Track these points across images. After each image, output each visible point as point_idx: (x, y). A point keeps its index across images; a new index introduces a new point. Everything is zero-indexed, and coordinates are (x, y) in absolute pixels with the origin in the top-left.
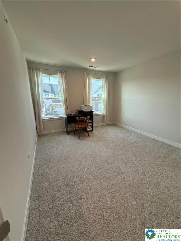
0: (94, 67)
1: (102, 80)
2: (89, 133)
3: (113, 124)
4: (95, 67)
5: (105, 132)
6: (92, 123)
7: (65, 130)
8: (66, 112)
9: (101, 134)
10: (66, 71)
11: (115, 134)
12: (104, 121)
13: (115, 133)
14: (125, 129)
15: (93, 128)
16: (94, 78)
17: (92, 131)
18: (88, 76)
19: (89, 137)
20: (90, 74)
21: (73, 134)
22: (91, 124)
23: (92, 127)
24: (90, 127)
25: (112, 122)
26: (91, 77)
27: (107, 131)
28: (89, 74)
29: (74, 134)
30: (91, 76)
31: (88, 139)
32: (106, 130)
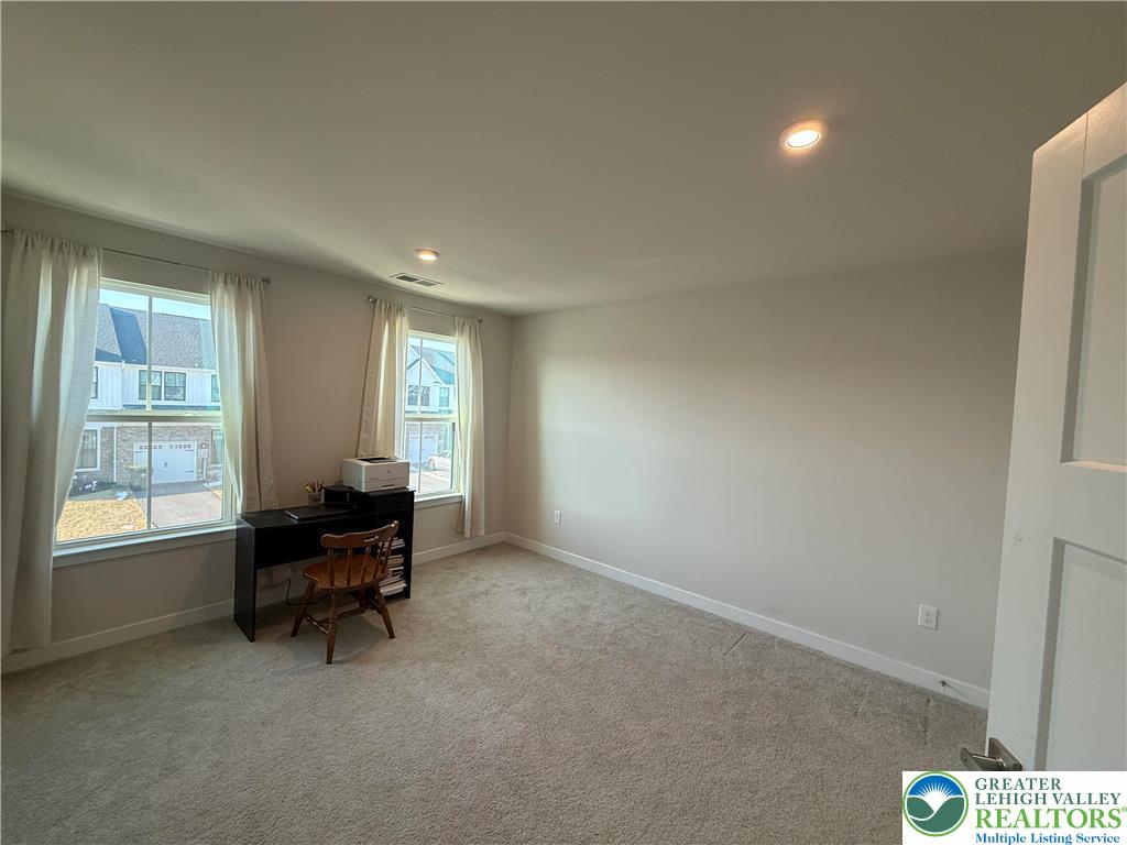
0: (421, 283)
1: (455, 339)
2: (391, 608)
3: (504, 542)
4: (429, 284)
5: (474, 596)
6: (407, 552)
7: (227, 606)
8: (248, 499)
9: (456, 609)
10: (266, 281)
11: (525, 601)
12: (463, 533)
13: (524, 592)
14: (563, 565)
15: (408, 582)
16: (416, 326)
17: (406, 593)
18: (388, 318)
19: (392, 636)
20: (400, 310)
21: (289, 627)
22: (400, 559)
23: (406, 575)
24: (395, 573)
25: (497, 537)
26: (402, 323)
27: (482, 586)
28: (393, 310)
29: (294, 634)
30: (405, 319)
31: (387, 649)
32: (477, 579)
